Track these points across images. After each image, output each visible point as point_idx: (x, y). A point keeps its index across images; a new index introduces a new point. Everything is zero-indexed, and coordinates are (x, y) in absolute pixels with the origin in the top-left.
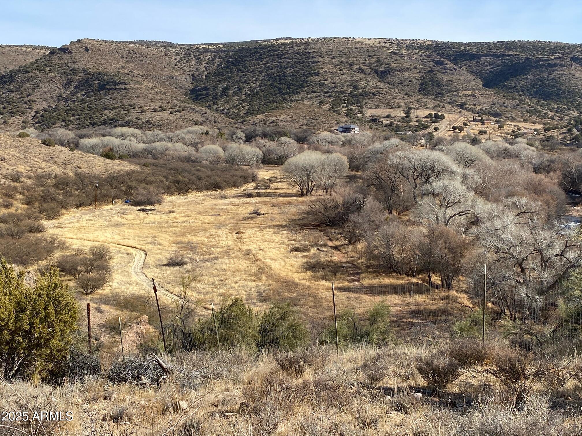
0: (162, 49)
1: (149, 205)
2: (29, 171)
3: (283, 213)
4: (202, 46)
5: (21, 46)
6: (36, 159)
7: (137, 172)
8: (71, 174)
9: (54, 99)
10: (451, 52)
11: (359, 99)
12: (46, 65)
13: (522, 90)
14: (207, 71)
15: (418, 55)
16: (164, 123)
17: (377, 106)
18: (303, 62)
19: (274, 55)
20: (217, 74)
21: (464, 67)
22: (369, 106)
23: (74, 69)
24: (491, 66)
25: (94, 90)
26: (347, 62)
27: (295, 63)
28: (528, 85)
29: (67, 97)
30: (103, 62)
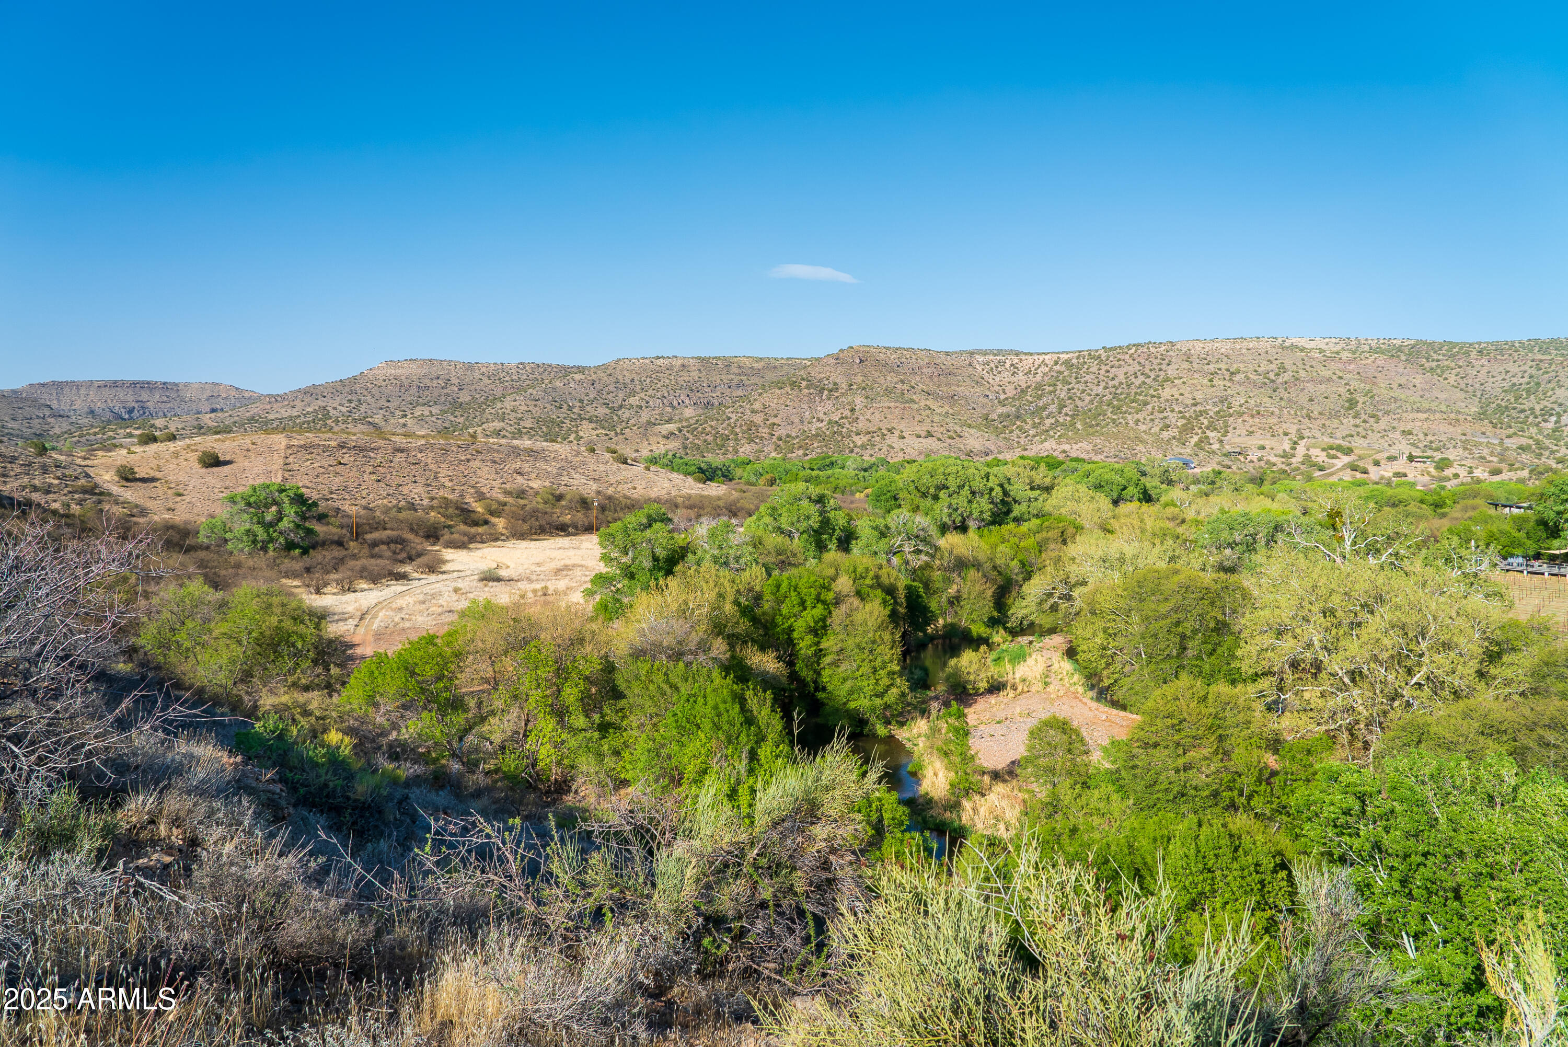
9: (802, 422)
10: (1435, 356)
11: (1225, 422)
12: (803, 379)
13: (1543, 415)
14: (1024, 385)
15: (1369, 361)
16: (921, 453)
17: (1251, 433)
18: (1160, 370)
19: (1119, 360)
20: (1036, 388)
21: (1452, 379)
22: (1237, 432)
23: (835, 384)
24: (1499, 378)
25: (852, 410)
26: (1228, 370)
27: (1147, 371)
28: (1555, 406)
29: (818, 420)
30: (876, 374)
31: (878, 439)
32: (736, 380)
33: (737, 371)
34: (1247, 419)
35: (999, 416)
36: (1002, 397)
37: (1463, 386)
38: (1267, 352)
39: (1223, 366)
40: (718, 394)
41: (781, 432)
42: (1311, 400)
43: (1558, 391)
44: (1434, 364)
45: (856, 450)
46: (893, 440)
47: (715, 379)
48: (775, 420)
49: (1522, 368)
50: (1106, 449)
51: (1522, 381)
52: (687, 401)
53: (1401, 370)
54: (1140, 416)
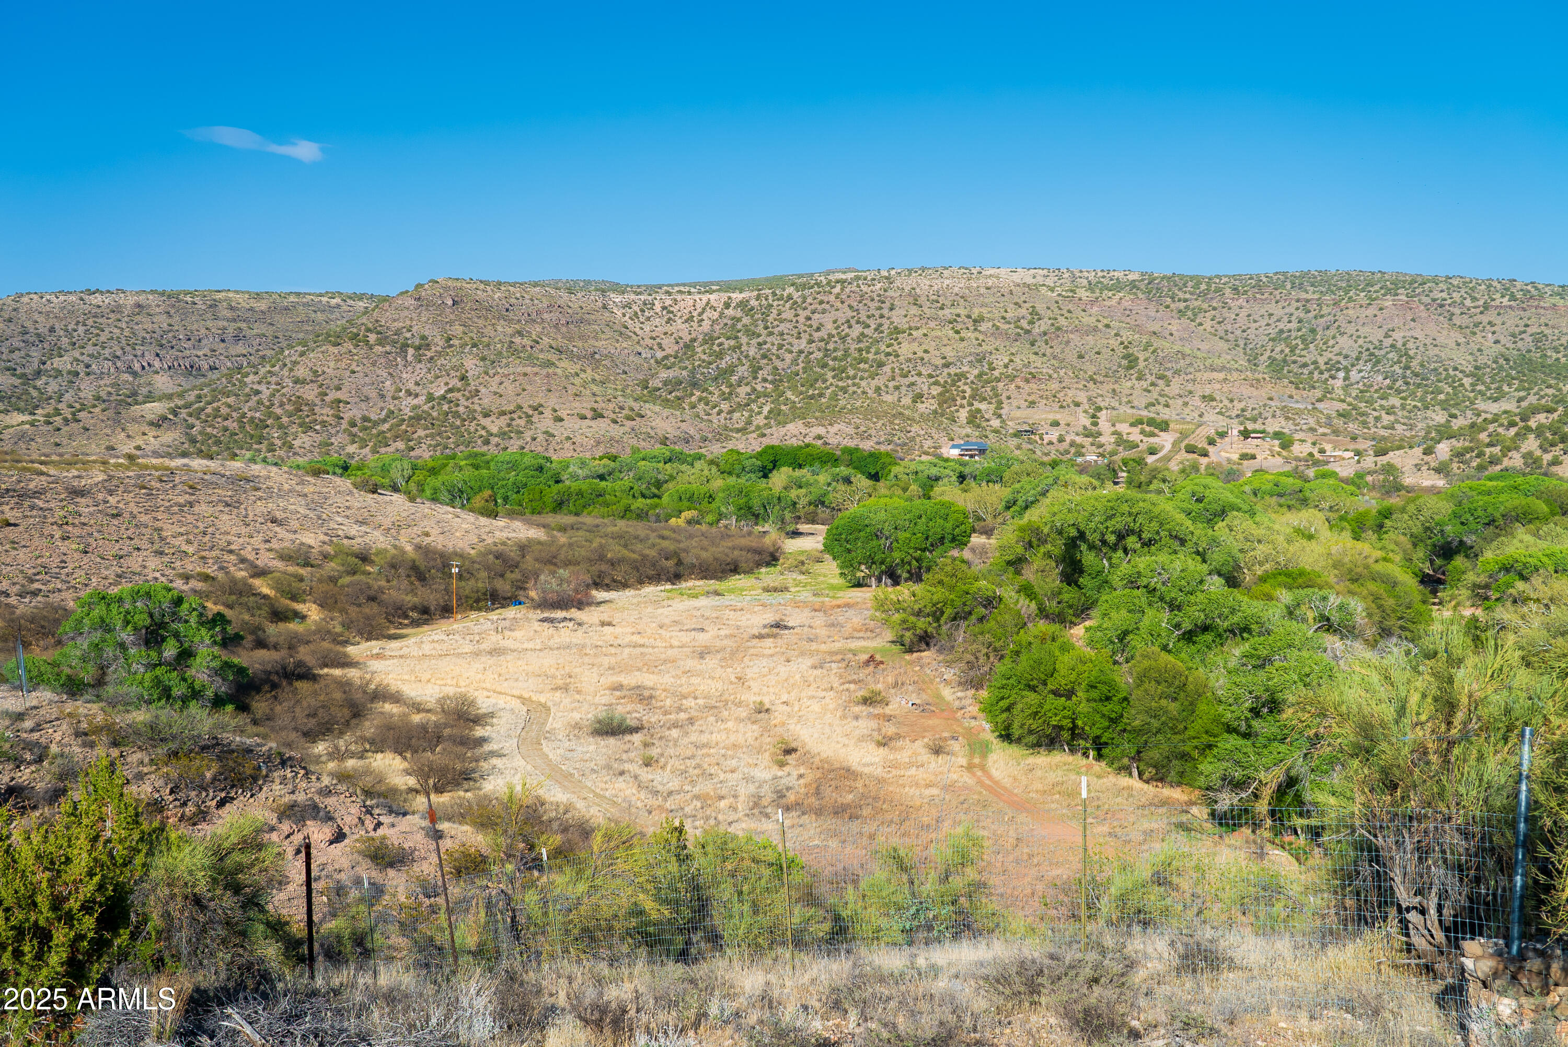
0: (595, 295)
1: (562, 609)
2: (324, 543)
3: (833, 625)
4: (677, 289)
5: (321, 295)
6: (339, 519)
7: (540, 543)
8: (409, 548)
9: (382, 396)
10: (1181, 295)
11: (993, 389)
12: (369, 330)
13: (1329, 370)
14: (687, 338)
15: (1113, 302)
16: (598, 443)
17: (1032, 404)
18: (882, 316)
19: (821, 302)
20: (705, 342)
21: (1208, 324)
22: (1015, 403)
23: (424, 338)
24: (1263, 323)
25: (463, 378)
26: (969, 317)
27: (863, 318)
28: (1341, 358)
29: (409, 393)
30: (481, 322)
31: (522, 422)
32: (231, 329)
33: (229, 314)
34: (1021, 384)
35: (665, 383)
36: (659, 355)
37: (1223, 334)
38: (1011, 293)
39: (963, 312)
40: (206, 351)
41: (353, 412)
42: (1081, 357)
43: (1339, 339)
44: (1182, 305)
45: (494, 440)
46: (545, 422)
47: (197, 326)
48: (338, 395)
49: (1287, 310)
50: (873, 432)
51: (1289, 326)
52: (157, 364)
53: (1153, 314)
54: (879, 381)
